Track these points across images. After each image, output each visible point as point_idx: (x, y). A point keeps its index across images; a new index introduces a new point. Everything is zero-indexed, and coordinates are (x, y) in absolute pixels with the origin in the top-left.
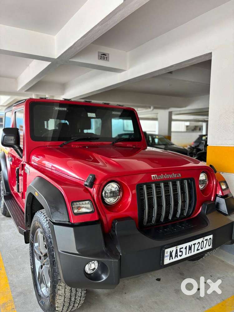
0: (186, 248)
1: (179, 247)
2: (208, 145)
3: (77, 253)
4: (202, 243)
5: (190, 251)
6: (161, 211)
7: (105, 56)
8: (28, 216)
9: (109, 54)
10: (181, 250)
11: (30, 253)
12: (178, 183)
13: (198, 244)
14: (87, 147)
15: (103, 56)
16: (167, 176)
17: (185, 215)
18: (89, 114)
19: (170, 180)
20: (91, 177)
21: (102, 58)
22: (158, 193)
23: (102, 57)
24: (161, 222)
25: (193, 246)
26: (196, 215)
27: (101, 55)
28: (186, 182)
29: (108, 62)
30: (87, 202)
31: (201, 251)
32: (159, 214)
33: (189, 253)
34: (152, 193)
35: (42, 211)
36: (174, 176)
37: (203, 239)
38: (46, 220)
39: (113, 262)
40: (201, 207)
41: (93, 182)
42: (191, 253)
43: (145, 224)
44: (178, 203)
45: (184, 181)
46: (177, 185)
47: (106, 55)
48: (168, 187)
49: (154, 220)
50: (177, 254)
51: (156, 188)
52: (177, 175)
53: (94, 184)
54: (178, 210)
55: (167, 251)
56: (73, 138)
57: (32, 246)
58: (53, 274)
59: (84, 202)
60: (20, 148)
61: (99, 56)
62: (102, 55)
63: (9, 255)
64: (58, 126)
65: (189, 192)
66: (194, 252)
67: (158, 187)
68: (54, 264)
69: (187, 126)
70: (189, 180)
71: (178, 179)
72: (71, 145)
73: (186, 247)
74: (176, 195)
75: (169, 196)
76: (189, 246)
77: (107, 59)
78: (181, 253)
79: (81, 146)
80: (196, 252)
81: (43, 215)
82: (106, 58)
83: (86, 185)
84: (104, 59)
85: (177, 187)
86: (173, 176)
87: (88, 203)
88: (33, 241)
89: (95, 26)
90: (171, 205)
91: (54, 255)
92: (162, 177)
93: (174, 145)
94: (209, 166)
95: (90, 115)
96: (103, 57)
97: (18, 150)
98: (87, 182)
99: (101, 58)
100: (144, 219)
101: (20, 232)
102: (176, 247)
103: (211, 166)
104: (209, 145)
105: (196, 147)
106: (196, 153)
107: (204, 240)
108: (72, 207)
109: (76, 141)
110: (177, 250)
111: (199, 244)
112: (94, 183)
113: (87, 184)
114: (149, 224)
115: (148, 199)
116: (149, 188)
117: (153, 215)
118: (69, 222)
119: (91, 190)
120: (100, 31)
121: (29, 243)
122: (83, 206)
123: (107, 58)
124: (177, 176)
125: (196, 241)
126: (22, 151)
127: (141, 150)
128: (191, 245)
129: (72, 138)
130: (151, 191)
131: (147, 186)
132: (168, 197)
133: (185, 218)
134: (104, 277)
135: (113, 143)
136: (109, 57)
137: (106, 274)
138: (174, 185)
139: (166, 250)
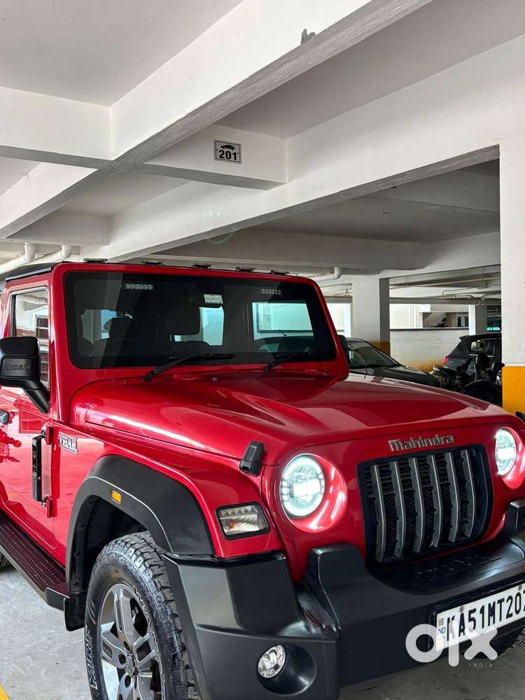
0: (482, 611)
1: (468, 607)
2: (503, 365)
3: (238, 627)
4: (518, 597)
5: (492, 619)
6: (415, 527)
7: (232, 152)
8: (77, 557)
9: (239, 145)
10: (472, 615)
11: (89, 652)
12: (449, 458)
13: (507, 601)
14: (214, 379)
15: (225, 150)
16: (422, 443)
17: (469, 536)
18: (206, 296)
19: (430, 450)
20: (256, 447)
21: (224, 156)
22: (407, 483)
23: (223, 154)
24: (416, 553)
25: (497, 607)
26: (494, 535)
27: (222, 149)
28: (466, 455)
29: (240, 165)
30: (249, 508)
31: (515, 618)
32: (411, 535)
33: (489, 625)
34: (391, 483)
35: (127, 540)
36: (438, 440)
37: (520, 588)
38: (142, 560)
39: (324, 646)
40: (504, 515)
41: (260, 461)
42: (494, 623)
43: (380, 559)
44: (452, 506)
45: (462, 452)
46: (446, 463)
47: (233, 148)
48: (427, 469)
49: (399, 549)
50: (464, 626)
51: (381, 476)
52: (445, 440)
53: (262, 465)
54: (452, 524)
55: (441, 618)
56: (174, 357)
57: (94, 632)
58: (175, 689)
59: (243, 509)
60: (42, 388)
61: (216, 150)
62: (223, 147)
63: (13, 667)
64: (109, 326)
65: (475, 479)
66: (500, 620)
67: (405, 470)
68: (174, 663)
69: (425, 315)
70: (473, 450)
71: (446, 448)
72: (173, 375)
73: (483, 608)
74: (445, 487)
75: (431, 490)
76: (490, 605)
77: (235, 159)
78: (472, 622)
79: (197, 378)
80: (505, 621)
81: (133, 550)
82: (233, 156)
83: (244, 468)
84: (230, 158)
85: (446, 470)
86: (436, 442)
87: (253, 510)
88: (96, 621)
89: (228, 90)
90: (435, 512)
91: (173, 642)
92: (412, 444)
93: (399, 365)
94: (514, 415)
95: (210, 299)
96: (227, 152)
97: (38, 393)
98: (245, 460)
99: (221, 156)
100: (378, 548)
101: (51, 603)
102: (459, 608)
103: (518, 414)
104: (506, 365)
105: (459, 368)
106: (462, 386)
107: (522, 592)
108: (220, 521)
109: (182, 363)
110: (462, 616)
111: (510, 601)
112: (263, 462)
113: (248, 465)
114: (388, 559)
115: (385, 497)
116: (385, 472)
117: (398, 538)
118: (212, 556)
119: (256, 480)
120: (234, 102)
121: (82, 626)
122: (242, 517)
123: (237, 156)
124: (445, 442)
125: (504, 595)
126: (47, 395)
127: (333, 383)
128: (494, 603)
129: (170, 358)
130: (390, 479)
131: (380, 467)
132: (427, 491)
133: (467, 542)
134: (306, 682)
135: (270, 366)
136: (240, 153)
137: (309, 677)
138: (441, 463)
139: (438, 615)
